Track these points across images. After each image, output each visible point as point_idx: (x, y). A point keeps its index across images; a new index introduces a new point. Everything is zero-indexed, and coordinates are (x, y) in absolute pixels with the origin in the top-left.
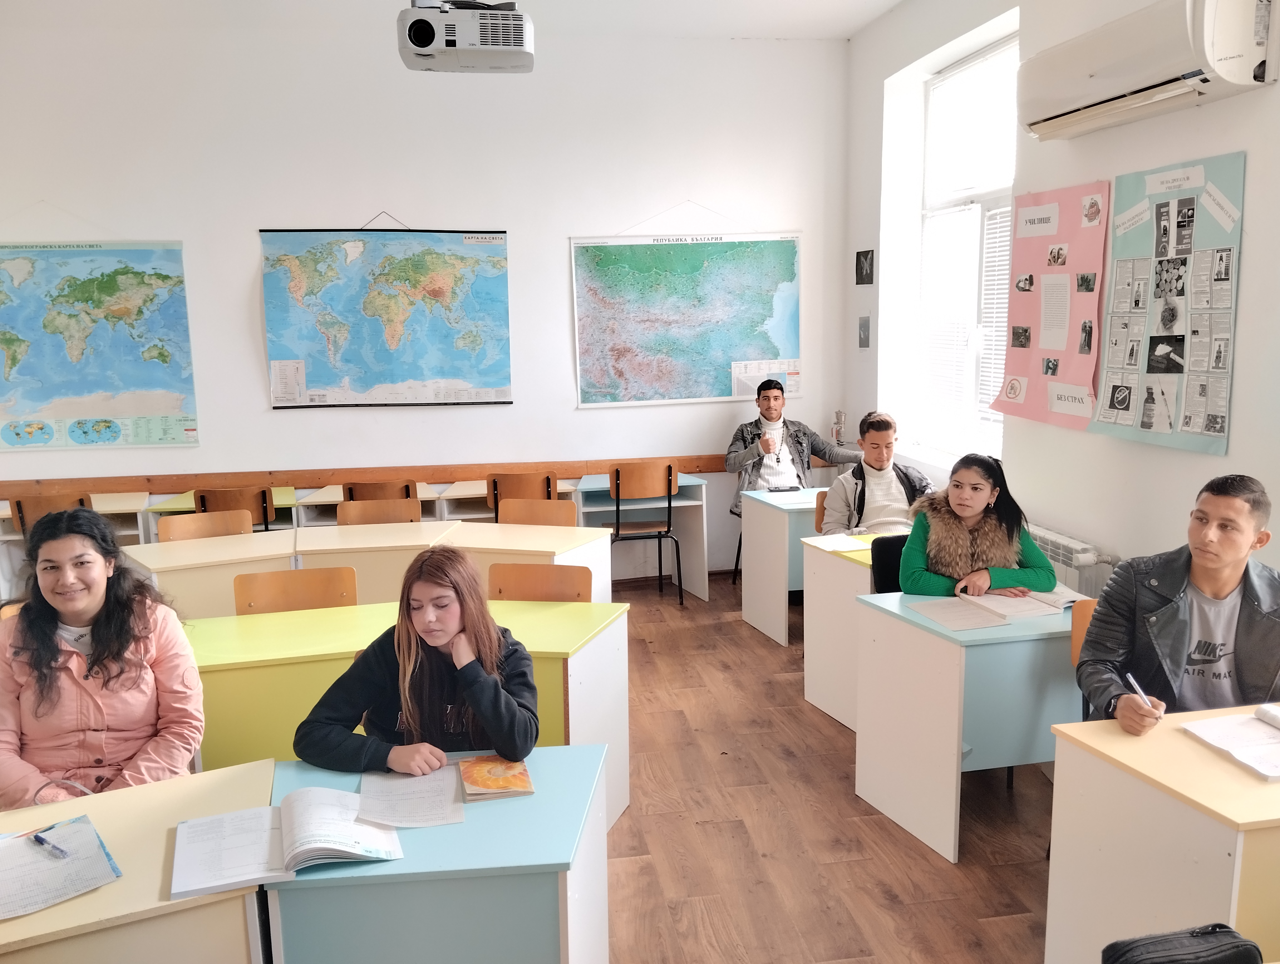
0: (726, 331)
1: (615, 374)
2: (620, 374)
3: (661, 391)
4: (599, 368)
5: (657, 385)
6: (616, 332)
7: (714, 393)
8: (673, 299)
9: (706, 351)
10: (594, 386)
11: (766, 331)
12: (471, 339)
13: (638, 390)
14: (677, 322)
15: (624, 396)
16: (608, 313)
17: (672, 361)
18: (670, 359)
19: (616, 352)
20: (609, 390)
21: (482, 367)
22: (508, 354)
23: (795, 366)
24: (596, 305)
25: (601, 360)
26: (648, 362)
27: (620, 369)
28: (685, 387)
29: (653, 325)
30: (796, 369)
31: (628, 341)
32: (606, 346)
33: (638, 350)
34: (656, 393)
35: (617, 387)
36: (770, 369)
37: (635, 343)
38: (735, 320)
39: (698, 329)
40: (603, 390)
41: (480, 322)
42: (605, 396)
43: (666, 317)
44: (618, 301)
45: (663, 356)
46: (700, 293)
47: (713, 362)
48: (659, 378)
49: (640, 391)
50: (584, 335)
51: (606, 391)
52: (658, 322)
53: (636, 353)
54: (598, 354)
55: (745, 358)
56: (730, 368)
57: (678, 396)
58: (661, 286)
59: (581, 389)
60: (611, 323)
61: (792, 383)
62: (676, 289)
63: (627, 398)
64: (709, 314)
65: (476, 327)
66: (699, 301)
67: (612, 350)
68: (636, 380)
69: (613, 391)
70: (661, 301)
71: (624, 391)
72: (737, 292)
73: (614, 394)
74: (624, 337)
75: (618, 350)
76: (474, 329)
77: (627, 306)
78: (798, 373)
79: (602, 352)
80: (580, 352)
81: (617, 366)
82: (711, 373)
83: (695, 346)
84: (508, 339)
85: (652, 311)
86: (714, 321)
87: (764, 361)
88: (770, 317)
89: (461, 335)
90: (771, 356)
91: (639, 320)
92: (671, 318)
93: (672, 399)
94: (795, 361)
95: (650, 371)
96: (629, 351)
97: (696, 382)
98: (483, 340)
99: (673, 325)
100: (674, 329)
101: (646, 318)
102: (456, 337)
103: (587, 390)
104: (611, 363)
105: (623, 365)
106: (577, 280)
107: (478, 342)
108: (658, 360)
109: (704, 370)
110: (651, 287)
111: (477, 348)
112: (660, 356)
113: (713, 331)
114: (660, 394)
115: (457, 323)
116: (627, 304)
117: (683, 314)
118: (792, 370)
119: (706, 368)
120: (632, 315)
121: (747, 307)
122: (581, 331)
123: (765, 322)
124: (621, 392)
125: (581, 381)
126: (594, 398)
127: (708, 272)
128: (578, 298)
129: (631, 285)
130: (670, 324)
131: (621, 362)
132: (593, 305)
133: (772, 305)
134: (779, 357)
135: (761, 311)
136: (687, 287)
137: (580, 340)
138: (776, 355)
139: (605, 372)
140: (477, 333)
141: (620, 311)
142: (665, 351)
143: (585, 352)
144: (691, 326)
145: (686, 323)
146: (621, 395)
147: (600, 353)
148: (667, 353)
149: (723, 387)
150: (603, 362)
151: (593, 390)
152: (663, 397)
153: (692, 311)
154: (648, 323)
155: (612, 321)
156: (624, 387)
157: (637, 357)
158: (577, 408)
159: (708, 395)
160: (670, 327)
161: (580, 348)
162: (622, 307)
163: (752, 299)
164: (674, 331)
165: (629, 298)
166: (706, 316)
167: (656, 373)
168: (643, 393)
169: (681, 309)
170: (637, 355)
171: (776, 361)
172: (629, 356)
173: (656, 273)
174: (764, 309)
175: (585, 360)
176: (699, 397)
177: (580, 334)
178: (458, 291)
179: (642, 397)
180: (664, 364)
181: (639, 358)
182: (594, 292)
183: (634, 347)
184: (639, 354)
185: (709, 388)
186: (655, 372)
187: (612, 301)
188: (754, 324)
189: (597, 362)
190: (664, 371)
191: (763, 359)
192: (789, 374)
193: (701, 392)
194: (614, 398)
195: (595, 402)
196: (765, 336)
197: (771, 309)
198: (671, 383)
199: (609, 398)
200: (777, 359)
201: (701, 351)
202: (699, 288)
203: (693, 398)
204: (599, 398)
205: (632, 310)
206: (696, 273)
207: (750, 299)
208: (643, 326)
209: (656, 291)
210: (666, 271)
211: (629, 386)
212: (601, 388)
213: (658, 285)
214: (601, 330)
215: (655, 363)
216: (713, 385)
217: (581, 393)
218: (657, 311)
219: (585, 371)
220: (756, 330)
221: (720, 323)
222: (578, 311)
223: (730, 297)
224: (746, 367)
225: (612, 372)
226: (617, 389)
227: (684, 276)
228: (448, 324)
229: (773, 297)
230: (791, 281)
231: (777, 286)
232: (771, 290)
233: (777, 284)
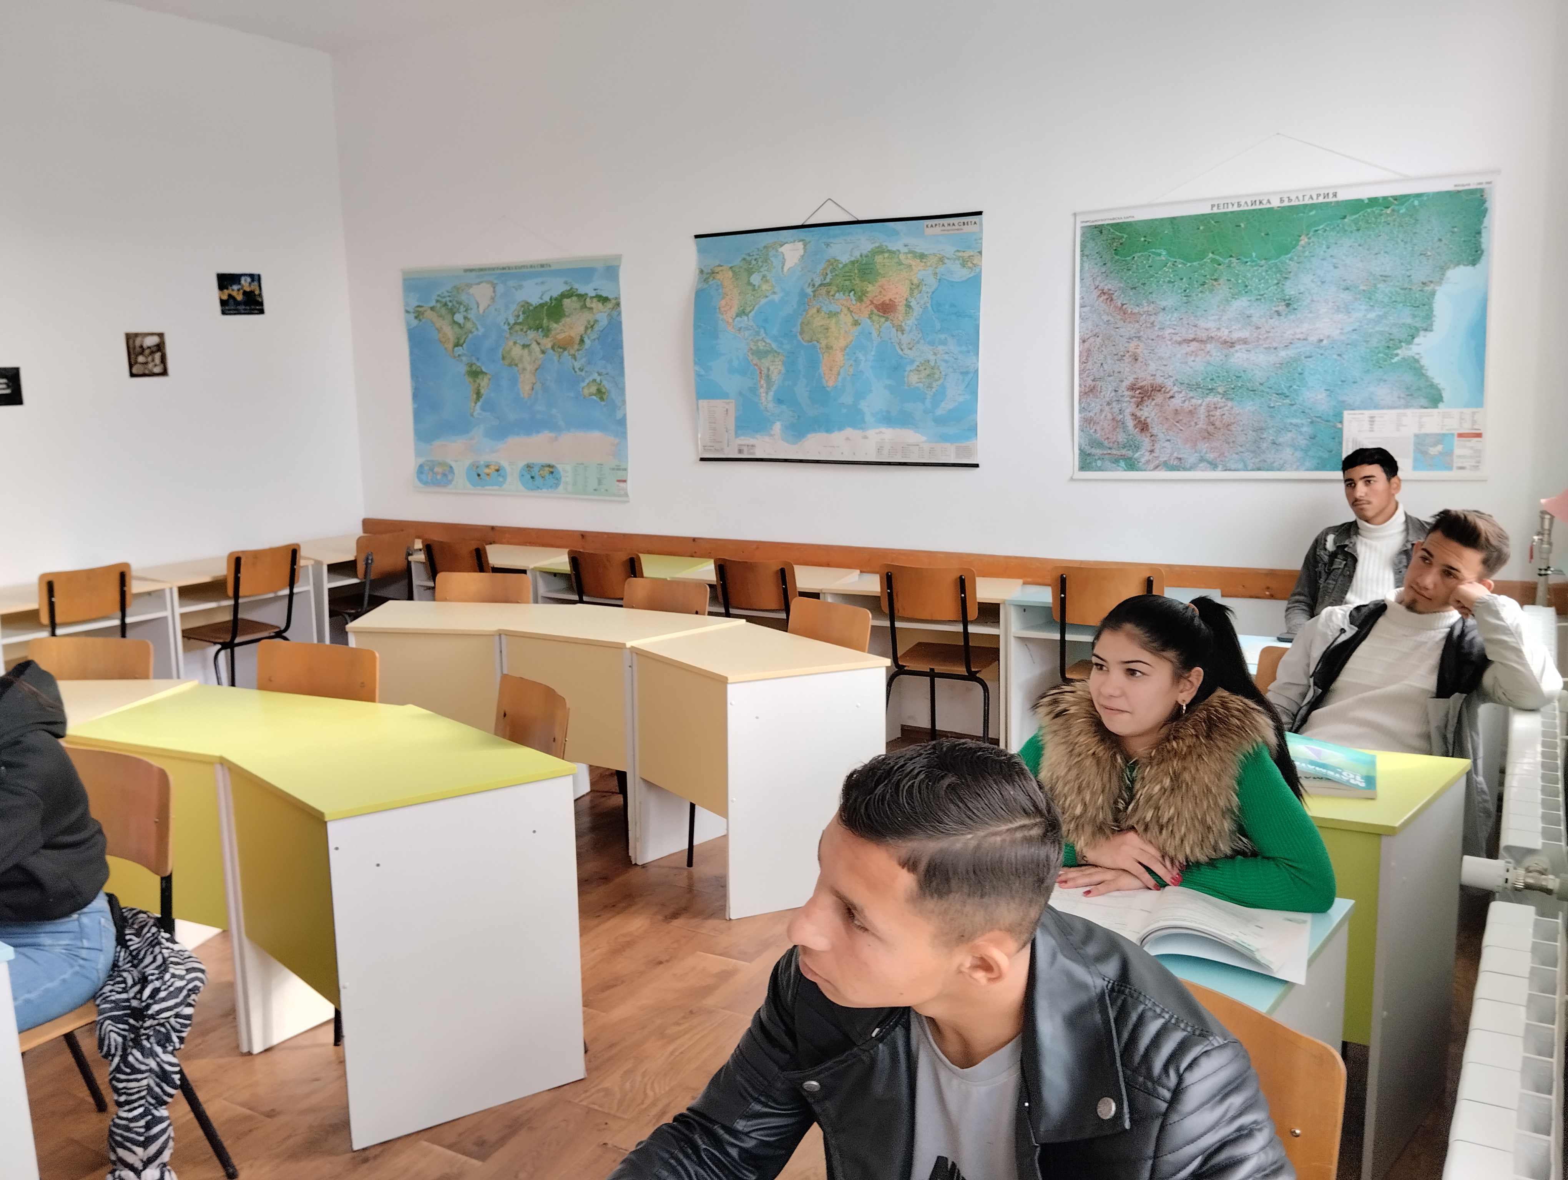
0: (1335, 356)
1: (1135, 426)
2: (1143, 426)
3: (1211, 456)
4: (1110, 416)
5: (1204, 446)
6: (1140, 359)
7: (1307, 464)
8: (1242, 303)
9: (1295, 390)
10: (1100, 445)
11: (1417, 357)
12: (927, 372)
13: (1171, 454)
14: (1245, 341)
15: (1148, 462)
16: (1128, 330)
17: (1232, 408)
18: (1230, 404)
19: (1138, 392)
20: (1124, 452)
21: (939, 412)
22: (975, 393)
23: (1474, 422)
24: (1110, 318)
25: (1114, 404)
26: (1191, 408)
27: (1143, 418)
28: (1253, 452)
29: (1203, 346)
30: (1476, 427)
31: (1159, 374)
32: (1122, 381)
33: (1176, 389)
34: (1202, 459)
35: (1137, 448)
36: (1421, 426)
37: (1170, 376)
38: (1355, 336)
39: (1283, 354)
40: (1114, 452)
41: (940, 348)
42: (1116, 461)
43: (1226, 332)
44: (1146, 309)
45: (1217, 399)
46: (1290, 290)
47: (1307, 411)
48: (1208, 436)
49: (1175, 455)
50: (1089, 365)
51: (1118, 453)
52: (1211, 343)
53: (1171, 394)
54: (1109, 394)
55: (1371, 404)
56: (1341, 422)
57: (1241, 466)
58: (1221, 281)
59: (1080, 449)
60: (1132, 346)
61: (1466, 452)
62: (1246, 286)
63: (1152, 466)
64: (1305, 327)
65: (935, 354)
66: (1288, 305)
67: (1132, 388)
68: (1168, 438)
69: (1130, 453)
70: (1218, 307)
71: (1147, 454)
72: (1362, 287)
73: (1130, 459)
74: (1152, 367)
75: (1141, 388)
76: (932, 358)
77: (1161, 317)
78: (1479, 435)
79: (1116, 391)
80: (1080, 392)
81: (1139, 414)
82: (1304, 429)
83: (1275, 383)
84: (976, 371)
85: (1202, 324)
86: (1313, 338)
87: (1409, 412)
88: (1426, 330)
89: (914, 367)
90: (1423, 401)
91: (1179, 339)
92: (1235, 336)
93: (1230, 470)
94: (1474, 413)
95: (1193, 423)
96: (1159, 391)
97: (1274, 443)
98: (943, 373)
99: (1238, 347)
100: (1238, 354)
101: (1192, 336)
102: (908, 368)
103: (1088, 450)
104: (1129, 408)
105: (1148, 412)
106: (1082, 279)
107: (936, 376)
108: (1208, 406)
109: (1291, 424)
110: (1203, 284)
111: (935, 384)
112: (1211, 399)
113: (1310, 357)
114: (1209, 462)
115: (910, 349)
116: (1161, 314)
117: (1258, 328)
118: (1466, 428)
119: (1294, 421)
120: (1168, 331)
121: (1380, 313)
122: (1084, 359)
123: (1416, 340)
124: (1143, 455)
125: (1080, 437)
126: (1099, 463)
127: (1307, 253)
128: (1082, 306)
129: (1169, 282)
130: (1232, 345)
131: (1145, 409)
132: (1105, 318)
133: (1431, 310)
134: (1440, 405)
135: (1409, 321)
136: (1267, 282)
137: (1082, 372)
138: (1435, 399)
139: (1117, 423)
140: (936, 362)
141: (1149, 325)
142: (1220, 390)
143: (1089, 392)
144: (1270, 348)
145: (1261, 342)
146: (1143, 460)
147: (1113, 394)
148: (1224, 394)
149: (1325, 455)
150: (1116, 407)
151: (1098, 452)
152: (1214, 466)
153: (1274, 322)
154: (1194, 344)
155: (1135, 342)
156: (1149, 449)
157: (1172, 400)
158: (1072, 479)
159: (1295, 466)
160: (1232, 350)
161: (1080, 386)
162: (1153, 318)
163: (1390, 298)
164: (1239, 358)
165: (1163, 304)
166: (1298, 330)
167: (1205, 427)
168: (1180, 459)
169: (1254, 319)
170: (1172, 397)
171: (1435, 411)
172: (1159, 398)
173: (1213, 261)
174: (1414, 316)
175: (1089, 404)
176: (1279, 470)
177: (1082, 363)
178: (913, 303)
179: (1178, 465)
180: (1218, 413)
181: (1177, 402)
182: (1108, 296)
183: (1169, 383)
184: (1176, 395)
185: (1299, 454)
186: (1202, 425)
187: (1136, 310)
188: (1391, 345)
189: (1107, 408)
190: (1218, 424)
191: (1406, 407)
192: (1460, 435)
193: (1282, 462)
194: (1132, 465)
195: (1100, 469)
196: (1415, 366)
197: (1429, 316)
198: (1228, 443)
199: (1122, 464)
200: (1436, 407)
201: (1286, 391)
202: (1288, 283)
203: (1268, 470)
204: (1108, 464)
205: (1168, 323)
206: (1285, 258)
207: (1386, 300)
208: (1185, 349)
209: (1211, 291)
210: (1231, 256)
211: (1157, 446)
212: (1110, 449)
213: (1216, 280)
214: (1116, 357)
215: (1202, 411)
216: (1306, 451)
217: (1080, 454)
218: (1211, 325)
219: (1087, 422)
220: (1397, 355)
221: (1325, 342)
222: (1080, 327)
223: (1347, 296)
224: (1372, 419)
225: (1130, 423)
226: (1137, 451)
227: (1263, 262)
228: (900, 351)
229: (1433, 294)
230: (1474, 265)
231: (1443, 274)
232: (1431, 282)
233: (1443, 269)
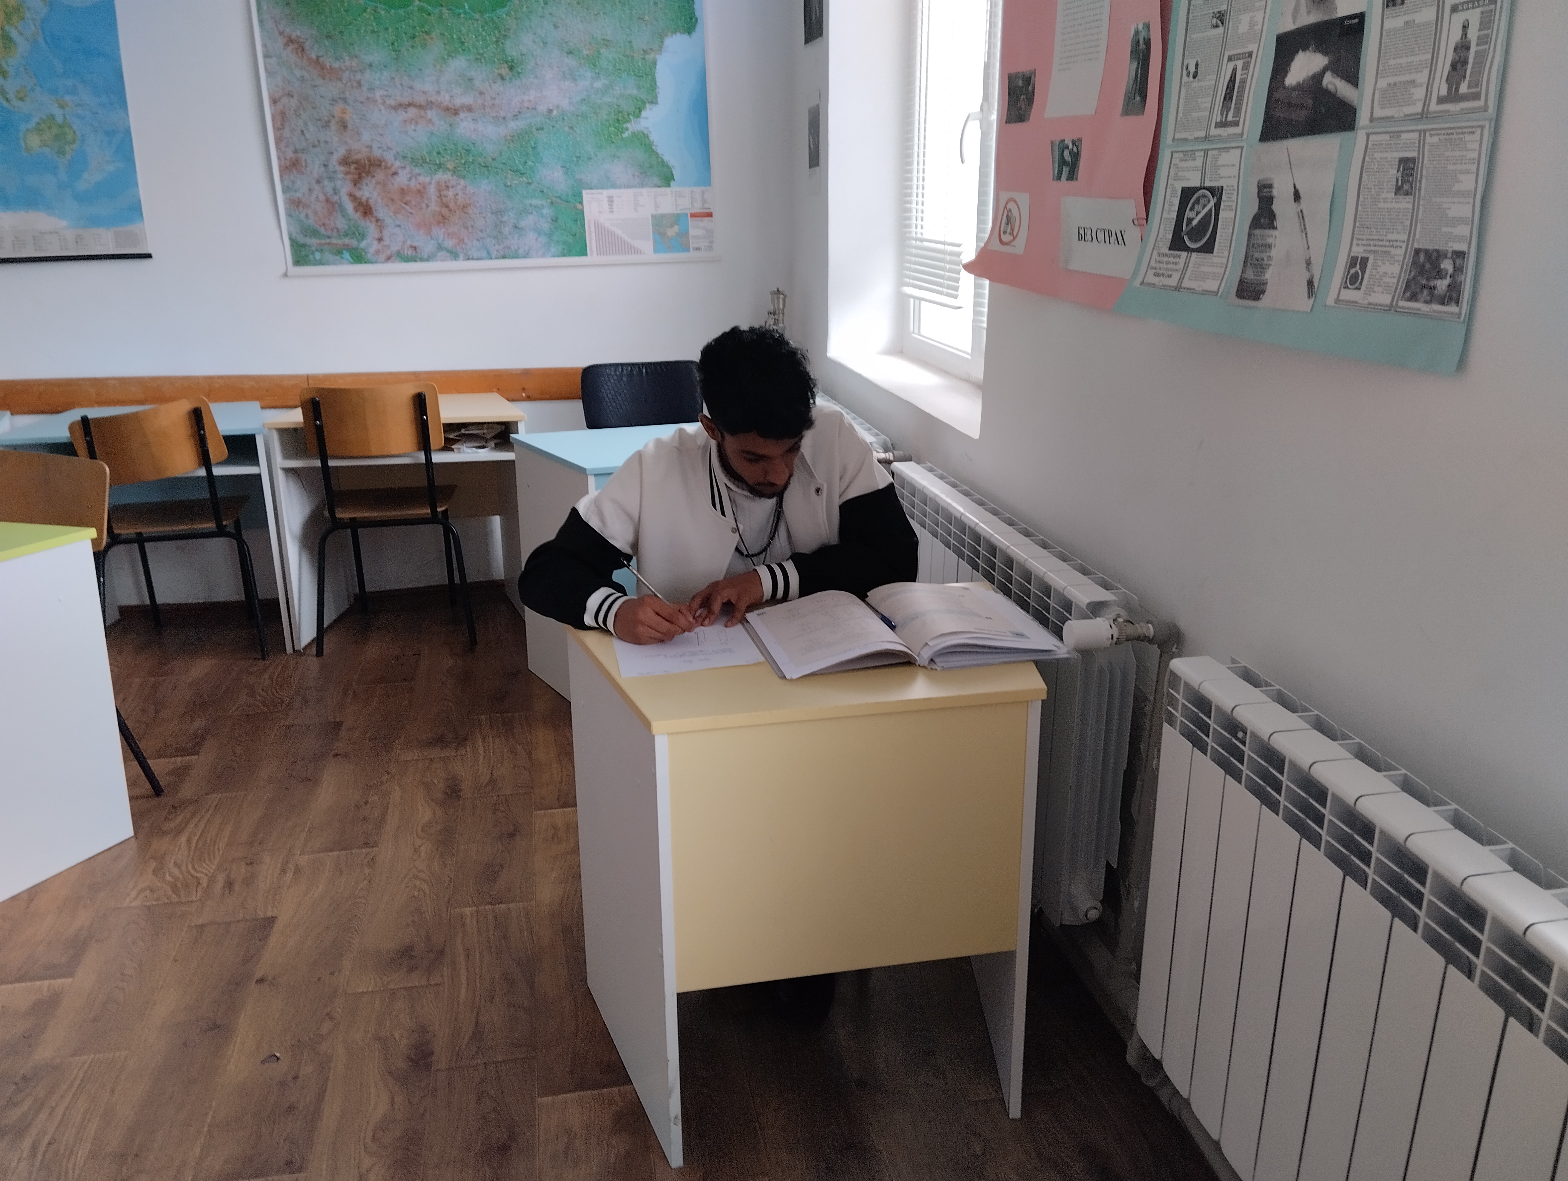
0: (567, 129)
1: (356, 210)
2: (366, 210)
3: (449, 243)
4: (322, 198)
5: (439, 232)
6: (350, 127)
7: (553, 250)
8: (459, 63)
9: (531, 167)
10: (315, 233)
11: (646, 132)
12: (53, 134)
13: (404, 242)
14: (469, 109)
15: (377, 252)
16: (330, 89)
17: (466, 187)
18: (462, 182)
19: (353, 167)
20: (346, 241)
21: (82, 186)
22: (131, 161)
23: (704, 201)
24: (305, 73)
25: (326, 182)
26: (418, 187)
27: (364, 199)
28: (494, 238)
29: (423, 113)
30: (706, 206)
31: (375, 146)
32: (331, 153)
33: (398, 163)
34: (440, 248)
35: (362, 236)
36: (657, 206)
37: (391, 149)
38: (584, 108)
39: (513, 125)
40: (334, 241)
41: (68, 98)
42: (339, 252)
43: (447, 97)
44: (348, 63)
45: (448, 176)
46: (512, 51)
47: (545, 190)
48: (443, 220)
49: (409, 243)
50: (287, 133)
51: (340, 242)
52: (431, 109)
53: (393, 170)
54: (316, 168)
55: (607, 183)
56: (581, 203)
57: (484, 254)
58: (434, 35)
59: (291, 239)
60: (337, 110)
61: (700, 232)
62: (462, 43)
63: (383, 257)
64: (532, 95)
65: (62, 107)
66: (511, 68)
67: (345, 161)
68: (398, 223)
69: (354, 243)
70: (434, 65)
71: (375, 243)
72: (585, 52)
73: (354, 249)
74: (366, 137)
75: (357, 162)
76: (58, 112)
77: (368, 75)
78: (710, 215)
79: (325, 166)
80: (280, 166)
81: (358, 194)
82: (545, 211)
83: (508, 158)
84: (128, 131)
85: (418, 85)
86: (542, 108)
87: (645, 191)
88: (652, 102)
89: (32, 124)
90: (656, 180)
91: (393, 103)
92: (458, 102)
93: (473, 259)
94: (703, 193)
95: (424, 206)
96: (379, 166)
97: (516, 227)
98: (79, 134)
99: (462, 115)
100: (465, 124)
101: (406, 100)
102: (23, 127)
103: (301, 239)
104: (345, 187)
105: (369, 191)
106: (261, 22)
107: (68, 138)
108: (438, 184)
109: (531, 205)
110: (413, 37)
111: (68, 149)
112: (441, 176)
113: (542, 129)
114: (448, 251)
115: (22, 99)
116: (368, 71)
117: (481, 93)
118: (698, 208)
119: (534, 202)
120: (378, 94)
121: (606, 82)
122: (279, 124)
124: (370, 244)
125: (288, 224)
126: (318, 255)
127: (525, 9)
128: (266, 56)
129: (373, 32)
130: (456, 112)
131: (365, 187)
132: (298, 73)
133: (654, 81)
134: (672, 183)
135: (635, 92)
136: (484, 40)
137: (278, 141)
138: (667, 179)
139: (332, 206)
140: (65, 119)
141: (355, 84)
142: (450, 166)
143: (291, 166)
144: (497, 117)
145: (488, 110)
146: (372, 250)
147: (322, 169)
148: (455, 171)
149: (570, 239)
150: (328, 186)
151: (313, 242)
152: (455, 256)
153: (498, 87)
154: (412, 112)
155: (340, 106)
156: (377, 236)
157: (396, 177)
158: (286, 275)
159: (540, 253)
160: (457, 118)
161: (279, 158)
162: (358, 76)
163: (614, 66)
164: (465, 127)
165: (369, 59)
166: (526, 98)
167: (438, 209)
168: (415, 248)
169: (477, 83)
170: (395, 173)
171: (668, 190)
172: (380, 175)
173: (421, 10)
174: (639, 87)
175: (294, 182)
176: (525, 257)
177: (277, 129)
178: (14, 34)
179: (412, 255)
180: (450, 193)
181: (402, 179)
182: (298, 46)
183: (389, 157)
184: (400, 171)
185: (543, 239)
186: (434, 206)
187: (336, 65)
188: (621, 118)
189: (317, 187)
190: (452, 205)
191: (642, 185)
192: (693, 215)
193: (526, 248)
194: (359, 257)
195: (320, 263)
196: (643, 141)
197: (653, 88)
198: (467, 228)
199: (347, 255)
200: (668, 185)
201: (521, 167)
202: (508, 44)
203: (513, 258)
204: (328, 256)
205: (378, 83)
206: (501, 12)
207: (611, 67)
208: (402, 115)
209: (424, 46)
210: (441, 5)
211: (386, 233)
212: (329, 237)
213: (427, 33)
214: (319, 123)
215: (432, 191)
216: (550, 236)
217: (292, 246)
218: (428, 87)
219: (295, 204)
220: (627, 129)
221: (555, 112)
222: (268, 84)
223: (570, 61)
224: (611, 200)
225: (349, 206)
226: (362, 239)
227: (477, 16)
228: (5, 103)
229: (655, 63)
230: (690, 33)
231: (662, 42)
232: (651, 49)
233: (661, 38)
